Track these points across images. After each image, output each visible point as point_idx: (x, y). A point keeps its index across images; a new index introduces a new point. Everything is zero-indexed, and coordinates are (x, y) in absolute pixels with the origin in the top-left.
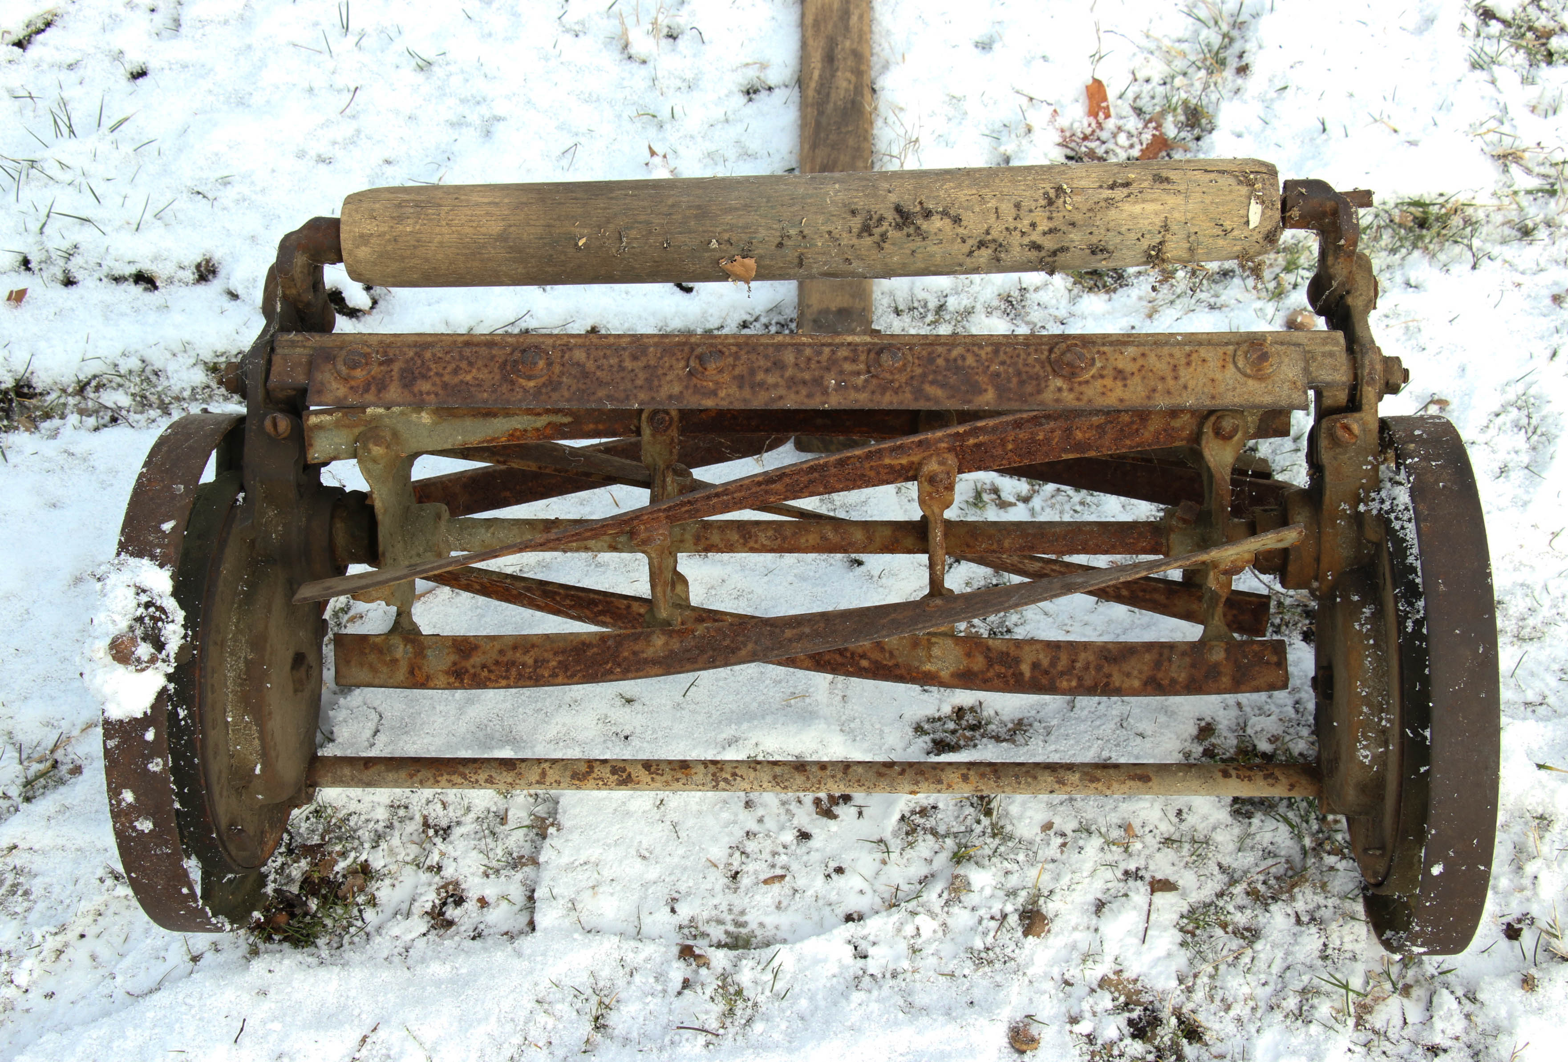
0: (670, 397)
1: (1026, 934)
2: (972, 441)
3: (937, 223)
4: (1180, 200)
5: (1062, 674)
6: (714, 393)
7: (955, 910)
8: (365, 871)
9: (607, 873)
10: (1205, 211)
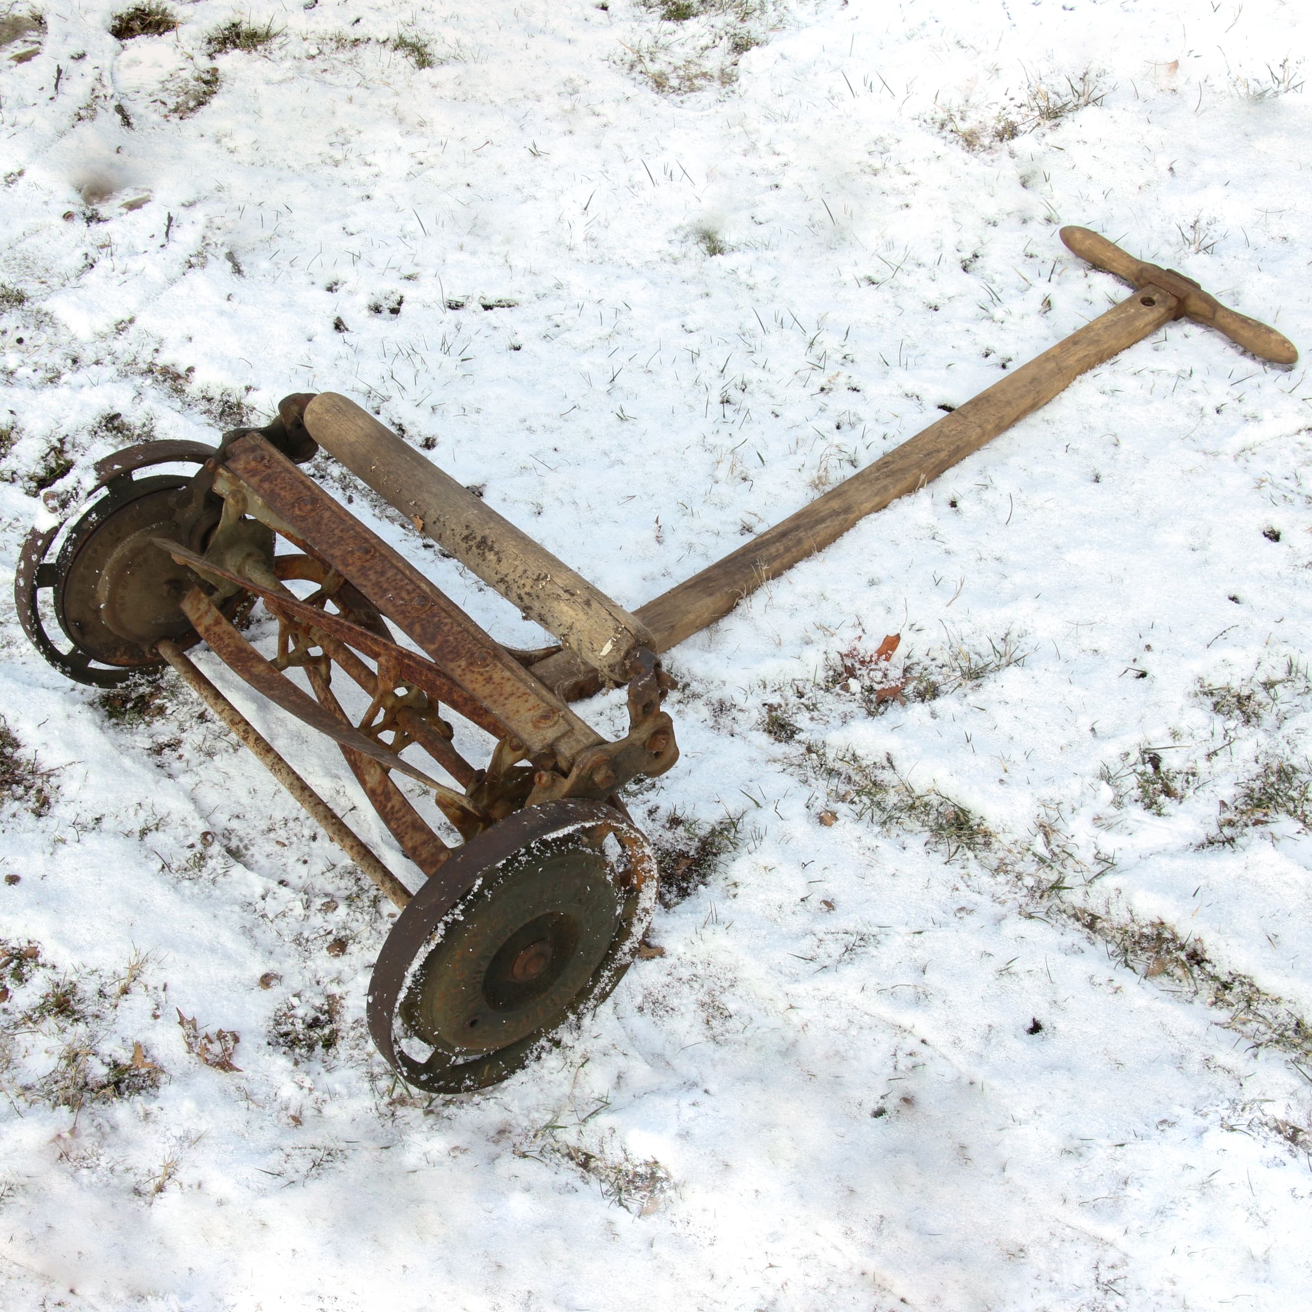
0: (332, 555)
1: (328, 949)
2: (406, 661)
3: (491, 556)
4: (584, 618)
5: (396, 819)
6: (347, 565)
7: (319, 915)
8: (161, 710)
9: (228, 784)
10: (590, 631)
